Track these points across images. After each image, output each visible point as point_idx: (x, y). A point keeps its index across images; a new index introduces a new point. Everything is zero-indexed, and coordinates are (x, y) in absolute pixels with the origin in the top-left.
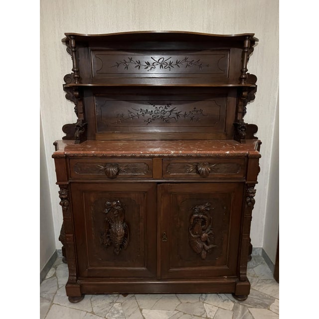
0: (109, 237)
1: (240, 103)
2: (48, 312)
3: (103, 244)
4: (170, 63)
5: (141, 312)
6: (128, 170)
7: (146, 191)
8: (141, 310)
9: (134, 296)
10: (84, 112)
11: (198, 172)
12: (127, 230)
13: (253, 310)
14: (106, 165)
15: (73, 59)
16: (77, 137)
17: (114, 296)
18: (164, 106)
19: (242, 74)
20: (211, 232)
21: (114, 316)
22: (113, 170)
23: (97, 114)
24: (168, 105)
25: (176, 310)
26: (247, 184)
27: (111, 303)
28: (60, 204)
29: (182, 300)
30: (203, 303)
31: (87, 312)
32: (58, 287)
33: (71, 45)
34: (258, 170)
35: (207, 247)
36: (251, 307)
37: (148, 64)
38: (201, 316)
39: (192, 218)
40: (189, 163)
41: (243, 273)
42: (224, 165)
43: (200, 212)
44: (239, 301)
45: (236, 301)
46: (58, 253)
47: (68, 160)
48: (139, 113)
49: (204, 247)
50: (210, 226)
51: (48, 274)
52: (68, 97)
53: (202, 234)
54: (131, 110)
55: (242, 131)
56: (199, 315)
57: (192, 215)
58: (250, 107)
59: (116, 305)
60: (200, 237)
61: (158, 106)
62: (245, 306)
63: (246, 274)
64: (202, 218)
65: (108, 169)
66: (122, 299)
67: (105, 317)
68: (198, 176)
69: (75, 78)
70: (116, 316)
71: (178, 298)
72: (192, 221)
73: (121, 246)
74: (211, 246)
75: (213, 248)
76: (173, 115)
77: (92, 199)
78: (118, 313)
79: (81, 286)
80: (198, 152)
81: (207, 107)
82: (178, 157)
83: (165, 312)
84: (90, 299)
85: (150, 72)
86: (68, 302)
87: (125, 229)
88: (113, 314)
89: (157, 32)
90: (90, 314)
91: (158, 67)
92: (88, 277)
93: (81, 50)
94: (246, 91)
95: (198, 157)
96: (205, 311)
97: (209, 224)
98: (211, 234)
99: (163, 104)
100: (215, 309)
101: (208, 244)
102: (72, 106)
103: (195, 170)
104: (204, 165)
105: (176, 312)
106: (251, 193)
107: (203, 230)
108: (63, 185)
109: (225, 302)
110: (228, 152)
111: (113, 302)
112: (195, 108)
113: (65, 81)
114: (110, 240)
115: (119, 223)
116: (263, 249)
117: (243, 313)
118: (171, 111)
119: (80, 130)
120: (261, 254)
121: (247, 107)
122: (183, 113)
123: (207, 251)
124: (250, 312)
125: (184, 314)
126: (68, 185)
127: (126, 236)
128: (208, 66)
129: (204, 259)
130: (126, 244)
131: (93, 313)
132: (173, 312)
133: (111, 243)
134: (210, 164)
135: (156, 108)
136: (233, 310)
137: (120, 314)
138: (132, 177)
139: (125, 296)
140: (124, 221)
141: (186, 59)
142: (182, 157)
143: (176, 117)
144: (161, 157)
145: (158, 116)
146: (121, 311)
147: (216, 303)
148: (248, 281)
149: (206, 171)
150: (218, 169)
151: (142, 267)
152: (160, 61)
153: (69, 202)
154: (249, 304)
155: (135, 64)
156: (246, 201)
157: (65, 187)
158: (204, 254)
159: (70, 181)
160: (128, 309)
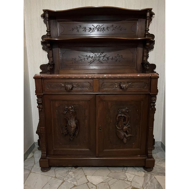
0: (66, 129)
1: (145, 50)
2: (28, 177)
3: (63, 133)
4: (103, 28)
5: (86, 177)
6: (78, 86)
7: (89, 99)
8: (86, 176)
9: (81, 168)
10: (53, 57)
11: (121, 88)
12: (78, 124)
13: (157, 177)
14: (65, 83)
15: (47, 26)
16: (48, 70)
17: (69, 168)
18: (100, 54)
19: (146, 32)
20: (129, 126)
21: (69, 179)
22: (69, 86)
23: (60, 58)
24: (102, 53)
25: (108, 176)
26: (151, 95)
27: (67, 172)
28: (38, 107)
29: (111, 171)
30: (125, 172)
31: (52, 177)
32: (35, 163)
33: (46, 16)
34: (157, 91)
35: (127, 136)
36: (156, 175)
37: (90, 29)
38: (124, 180)
39: (118, 116)
40: (115, 82)
41: (150, 152)
42: (136, 83)
43: (122, 113)
44: (148, 171)
45: (146, 171)
46: (35, 144)
47: (43, 80)
48: (85, 58)
49: (125, 136)
50: (129, 122)
51: (29, 156)
52: (43, 49)
53: (124, 127)
54: (80, 56)
55: (147, 66)
56: (123, 179)
57: (117, 115)
58: (151, 54)
59: (70, 173)
60: (122, 129)
61: (96, 54)
62: (152, 174)
63: (152, 153)
64: (124, 117)
65: (66, 86)
66: (74, 170)
67: (63, 180)
68: (121, 90)
69: (48, 35)
70: (70, 179)
71: (109, 169)
72: (117, 118)
73: (74, 135)
74: (129, 135)
75: (130, 136)
76: (105, 58)
77: (57, 105)
78: (72, 177)
79: (49, 160)
80: (121, 75)
81: (125, 54)
82: (109, 78)
83: (101, 177)
84: (54, 170)
85: (91, 33)
86: (41, 171)
87: (76, 124)
88: (69, 178)
89: (96, 7)
90: (54, 178)
91: (96, 30)
92: (54, 155)
93: (52, 21)
94: (148, 42)
95: (120, 78)
96: (127, 177)
97: (128, 121)
98: (129, 127)
99: (99, 52)
100: (133, 176)
101: (127, 134)
102: (46, 54)
103: (119, 87)
104: (124, 83)
105: (108, 177)
106: (154, 100)
107: (124, 125)
108: (39, 95)
109: (139, 172)
110: (139, 75)
111: (69, 172)
112: (118, 55)
113: (42, 39)
114: (67, 131)
115: (72, 119)
116: (162, 142)
117: (151, 178)
118: (104, 56)
119: (50, 66)
120: (160, 146)
121: (149, 53)
122: (111, 57)
123: (127, 138)
124: (155, 178)
125: (113, 178)
126: (42, 95)
127: (77, 128)
128: (125, 29)
129: (125, 144)
130: (77, 133)
131: (56, 177)
132: (106, 177)
133: (68, 133)
134: (128, 82)
135: (95, 54)
136: (144, 177)
137: (73, 178)
138: (81, 91)
139: (76, 168)
140: (76, 119)
141: (112, 26)
142: (111, 78)
143: (107, 60)
144: (99, 79)
145: (96, 59)
146: (74, 177)
147: (133, 173)
148: (153, 158)
149: (126, 87)
150: (133, 85)
151: (87, 148)
152: (97, 27)
153: (43, 106)
154: (155, 173)
155: (83, 29)
156: (150, 105)
157: (40, 97)
158: (125, 140)
159: (43, 93)
160: (78, 175)
